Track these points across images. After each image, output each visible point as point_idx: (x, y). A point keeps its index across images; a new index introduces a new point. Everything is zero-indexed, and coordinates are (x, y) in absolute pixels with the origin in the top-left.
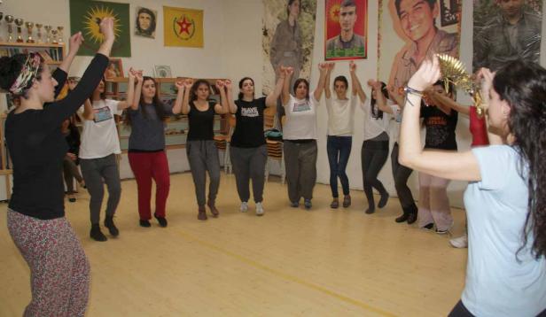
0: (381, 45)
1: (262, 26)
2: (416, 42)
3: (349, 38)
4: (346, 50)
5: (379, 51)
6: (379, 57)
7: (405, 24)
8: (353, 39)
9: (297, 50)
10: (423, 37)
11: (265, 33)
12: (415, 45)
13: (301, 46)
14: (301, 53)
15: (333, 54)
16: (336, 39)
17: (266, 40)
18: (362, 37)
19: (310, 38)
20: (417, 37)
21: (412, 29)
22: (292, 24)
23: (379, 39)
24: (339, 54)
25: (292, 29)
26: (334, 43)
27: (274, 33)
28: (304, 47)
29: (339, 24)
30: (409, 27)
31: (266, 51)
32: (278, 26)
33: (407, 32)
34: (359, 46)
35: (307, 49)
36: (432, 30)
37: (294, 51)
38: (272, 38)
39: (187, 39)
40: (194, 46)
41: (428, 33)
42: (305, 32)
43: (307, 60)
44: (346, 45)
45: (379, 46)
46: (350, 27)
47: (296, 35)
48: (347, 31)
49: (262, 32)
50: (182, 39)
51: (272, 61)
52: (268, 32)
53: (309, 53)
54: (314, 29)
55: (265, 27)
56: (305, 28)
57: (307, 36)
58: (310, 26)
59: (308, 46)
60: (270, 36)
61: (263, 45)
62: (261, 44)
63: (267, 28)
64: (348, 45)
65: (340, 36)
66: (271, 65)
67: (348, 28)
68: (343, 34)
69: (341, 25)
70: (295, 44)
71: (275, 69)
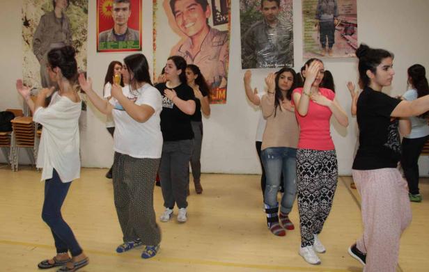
0: (156, 38)
1: (21, 16)
2: (192, 38)
3: (123, 31)
4: (120, 43)
5: (154, 45)
6: (154, 49)
8: (127, 32)
9: (66, 41)
10: (197, 34)
11: (26, 24)
12: (190, 40)
13: (71, 37)
14: (71, 44)
15: (105, 46)
16: (109, 33)
17: (27, 31)
18: (137, 31)
19: (80, 30)
20: (192, 33)
21: (187, 26)
22: (59, 16)
23: (154, 34)
24: (112, 46)
25: (59, 21)
26: (107, 36)
28: (74, 39)
29: (112, 19)
30: (184, 25)
31: (27, 42)
32: (42, 17)
33: (182, 29)
34: (134, 39)
35: (77, 41)
36: (206, 28)
37: (63, 42)
38: (35, 29)
41: (201, 30)
42: (74, 25)
44: (119, 38)
45: (154, 40)
46: (124, 22)
47: (65, 27)
48: (120, 25)
49: (22, 23)
51: (35, 52)
52: (29, 22)
53: (81, 45)
54: (86, 22)
55: (26, 17)
56: (75, 21)
57: (77, 29)
58: (81, 19)
59: (79, 38)
60: (33, 27)
61: (23, 36)
62: (21, 34)
63: (28, 19)
64: (121, 38)
65: (114, 30)
66: (35, 56)
67: (122, 23)
68: (116, 28)
69: (114, 19)
70: (64, 36)
71: (39, 60)
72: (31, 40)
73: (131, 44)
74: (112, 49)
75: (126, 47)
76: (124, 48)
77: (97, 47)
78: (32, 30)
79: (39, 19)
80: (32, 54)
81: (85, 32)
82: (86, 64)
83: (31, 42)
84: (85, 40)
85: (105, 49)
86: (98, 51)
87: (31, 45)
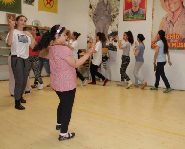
0: (154, 13)
1: (89, 4)
2: (173, 13)
3: (137, 9)
4: (135, 16)
5: (153, 17)
6: (153, 19)
7: (167, 4)
8: (139, 10)
9: (108, 16)
10: (176, 10)
11: (91, 7)
12: (172, 14)
13: (110, 13)
14: (110, 17)
15: (128, 18)
16: (130, 11)
17: (91, 10)
18: (144, 10)
19: (115, 9)
20: (173, 10)
21: (170, 6)
22: (106, 3)
23: (153, 11)
24: (131, 17)
25: (105, 5)
26: (128, 12)
27: (95, 7)
28: (112, 14)
29: (132, 3)
30: (169, 5)
31: (90, 16)
32: (98, 3)
33: (168, 8)
34: (142, 14)
35: (114, 15)
36: (181, 7)
37: (107, 16)
38: (94, 10)
39: (49, 8)
40: (52, 12)
41: (179, 8)
42: (113, 7)
43: (113, 21)
44: (135, 13)
45: (153, 14)
46: (138, 5)
47: (108, 8)
48: (136, 6)
49: (89, 7)
50: (47, 8)
51: (94, 21)
52: (92, 7)
53: (115, 17)
54: (119, 5)
55: (91, 4)
56: (113, 5)
57: (114, 9)
58: (116, 4)
59: (114, 14)
60: (93, 9)
61: (89, 13)
62: (88, 13)
63: (92, 5)
64: (136, 13)
65: (132, 10)
66: (93, 23)
67: (136, 5)
68: (133, 8)
69: (133, 4)
70: (107, 13)
71: (95, 25)
72: (92, 15)
73: (140, 16)
74: (131, 19)
75: (138, 18)
76: (137, 18)
77: (123, 18)
78: (93, 10)
79: (96, 5)
80: (92, 22)
81: (118, 10)
83: (92, 16)
84: (118, 15)
85: (127, 19)
87: (92, 18)
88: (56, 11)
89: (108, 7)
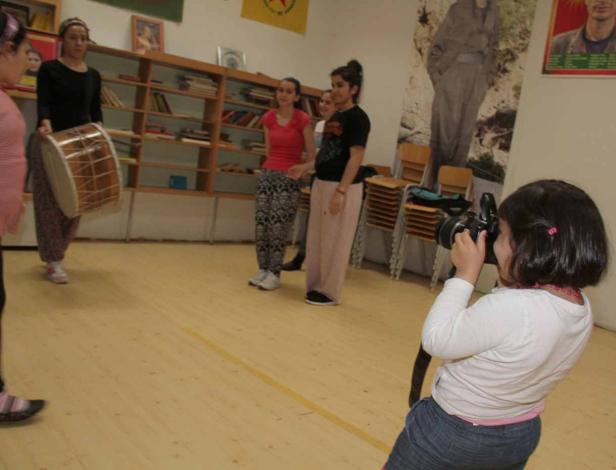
1: (418, 6)
3: (605, 33)
4: (594, 57)
8: (613, 35)
9: (486, 52)
11: (424, 19)
13: (496, 43)
14: (494, 57)
15: (562, 63)
16: (574, 36)
17: (423, 31)
19: (517, 30)
22: (481, 3)
24: (575, 63)
25: (479, 13)
26: (567, 43)
27: (441, 20)
28: (502, 47)
29: (585, 6)
31: (420, 50)
32: (453, 6)
35: (508, 51)
37: (481, 52)
38: (436, 29)
39: (280, 13)
42: (508, 20)
43: (505, 71)
44: (594, 46)
46: (610, 13)
47: (489, 25)
48: (600, 20)
49: (417, 17)
50: (272, 11)
52: (429, 17)
53: (513, 58)
54: (532, 15)
55: (424, 9)
56: (509, 13)
57: (511, 27)
58: (523, 10)
59: (511, 45)
60: (434, 25)
61: (415, 41)
62: (412, 37)
63: (428, 11)
64: (597, 47)
65: (584, 34)
66: (428, 76)
67: (605, 15)
68: (591, 25)
69: (590, 9)
70: (484, 40)
71: (434, 84)
72: (426, 47)
74: (574, 68)
75: (605, 66)
76: (600, 67)
77: (545, 63)
78: (431, 28)
80: (426, 72)
81: (526, 33)
82: (517, 96)
83: (425, 51)
84: (523, 50)
85: (561, 68)
86: (545, 71)
87: (425, 57)
88: (299, 27)
89: (488, 18)
